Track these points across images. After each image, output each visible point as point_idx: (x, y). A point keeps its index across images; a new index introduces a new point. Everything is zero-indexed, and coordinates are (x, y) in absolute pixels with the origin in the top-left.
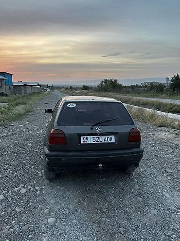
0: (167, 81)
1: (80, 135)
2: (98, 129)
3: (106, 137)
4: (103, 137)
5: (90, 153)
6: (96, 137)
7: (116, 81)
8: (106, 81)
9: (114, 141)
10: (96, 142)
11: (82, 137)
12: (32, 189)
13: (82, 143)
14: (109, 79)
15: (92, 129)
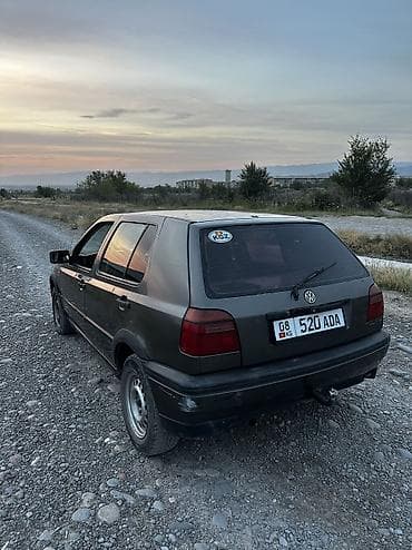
0: (228, 177)
1: (270, 319)
2: (310, 297)
3: (327, 314)
4: (321, 316)
5: (297, 363)
6: (307, 317)
7: (122, 176)
8: (97, 176)
9: (343, 324)
10: (307, 333)
11: (276, 324)
12: (130, 500)
13: (278, 339)
14: (104, 170)
15: (296, 298)
